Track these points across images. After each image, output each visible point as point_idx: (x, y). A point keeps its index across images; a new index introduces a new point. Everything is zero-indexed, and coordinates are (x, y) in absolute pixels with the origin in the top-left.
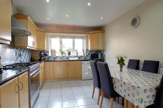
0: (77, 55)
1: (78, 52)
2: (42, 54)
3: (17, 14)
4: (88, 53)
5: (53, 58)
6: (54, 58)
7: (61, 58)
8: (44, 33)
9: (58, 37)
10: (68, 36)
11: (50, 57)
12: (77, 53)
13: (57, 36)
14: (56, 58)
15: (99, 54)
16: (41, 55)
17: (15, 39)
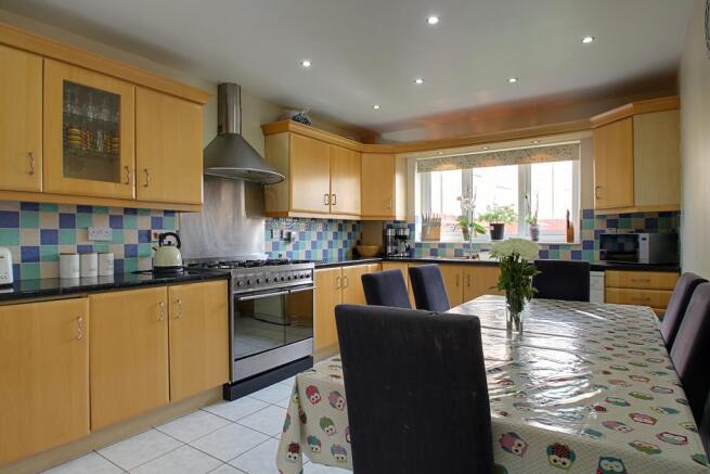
0: (535, 240)
1: (541, 226)
2: (391, 233)
3: (279, 120)
4: (596, 232)
5: (429, 250)
6: (434, 252)
7: (458, 253)
8: (388, 156)
9: (450, 165)
10: (488, 155)
11: (418, 245)
12: (535, 233)
13: (445, 161)
14: (440, 251)
15: (642, 235)
16: (385, 237)
17: (266, 192)
